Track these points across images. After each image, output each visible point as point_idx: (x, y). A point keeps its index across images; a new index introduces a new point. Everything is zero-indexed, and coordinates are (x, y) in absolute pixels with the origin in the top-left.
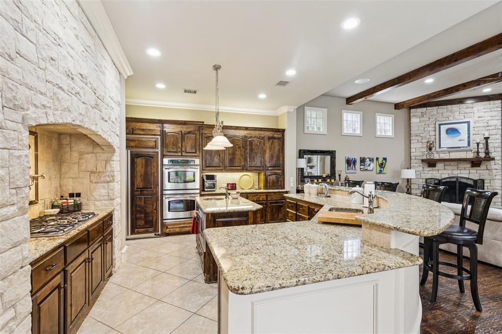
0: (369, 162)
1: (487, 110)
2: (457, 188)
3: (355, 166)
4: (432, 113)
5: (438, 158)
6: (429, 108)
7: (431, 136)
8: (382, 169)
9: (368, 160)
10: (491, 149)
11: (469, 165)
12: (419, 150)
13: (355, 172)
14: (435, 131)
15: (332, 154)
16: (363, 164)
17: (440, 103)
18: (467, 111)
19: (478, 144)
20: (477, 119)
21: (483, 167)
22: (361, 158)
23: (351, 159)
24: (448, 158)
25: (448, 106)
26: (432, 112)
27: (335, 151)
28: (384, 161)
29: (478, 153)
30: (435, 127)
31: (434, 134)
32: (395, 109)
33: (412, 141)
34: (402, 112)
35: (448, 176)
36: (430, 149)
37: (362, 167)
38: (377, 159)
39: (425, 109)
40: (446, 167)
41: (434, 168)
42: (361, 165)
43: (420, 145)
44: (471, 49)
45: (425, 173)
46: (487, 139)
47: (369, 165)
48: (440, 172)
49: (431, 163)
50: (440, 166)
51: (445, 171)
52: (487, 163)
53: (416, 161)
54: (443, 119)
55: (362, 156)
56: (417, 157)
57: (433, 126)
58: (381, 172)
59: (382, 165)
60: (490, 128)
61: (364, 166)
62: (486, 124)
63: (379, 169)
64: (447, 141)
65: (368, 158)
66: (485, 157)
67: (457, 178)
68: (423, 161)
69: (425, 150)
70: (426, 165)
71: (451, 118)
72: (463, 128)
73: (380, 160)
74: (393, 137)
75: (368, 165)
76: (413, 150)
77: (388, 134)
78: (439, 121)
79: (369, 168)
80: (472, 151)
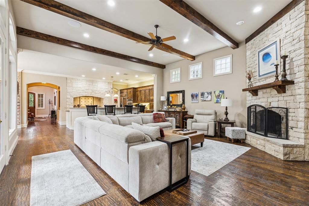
0: (207, 95)
3: (197, 98)
8: (219, 100)
9: (206, 94)
16: (202, 96)
19: (277, 66)
21: (288, 92)
23: (194, 94)
27: (184, 91)
28: (221, 94)
29: (277, 76)
31: (256, 63)
36: (249, 78)
38: (215, 92)
39: (253, 40)
47: (207, 97)
48: (261, 100)
54: (261, 46)
55: (203, 91)
58: (217, 102)
59: (219, 97)
61: (203, 98)
62: (291, 39)
63: (216, 99)
64: (264, 68)
65: (206, 92)
71: (266, 43)
72: (273, 50)
73: (217, 93)
74: (231, 73)
75: (206, 97)
77: (227, 72)
79: (207, 99)
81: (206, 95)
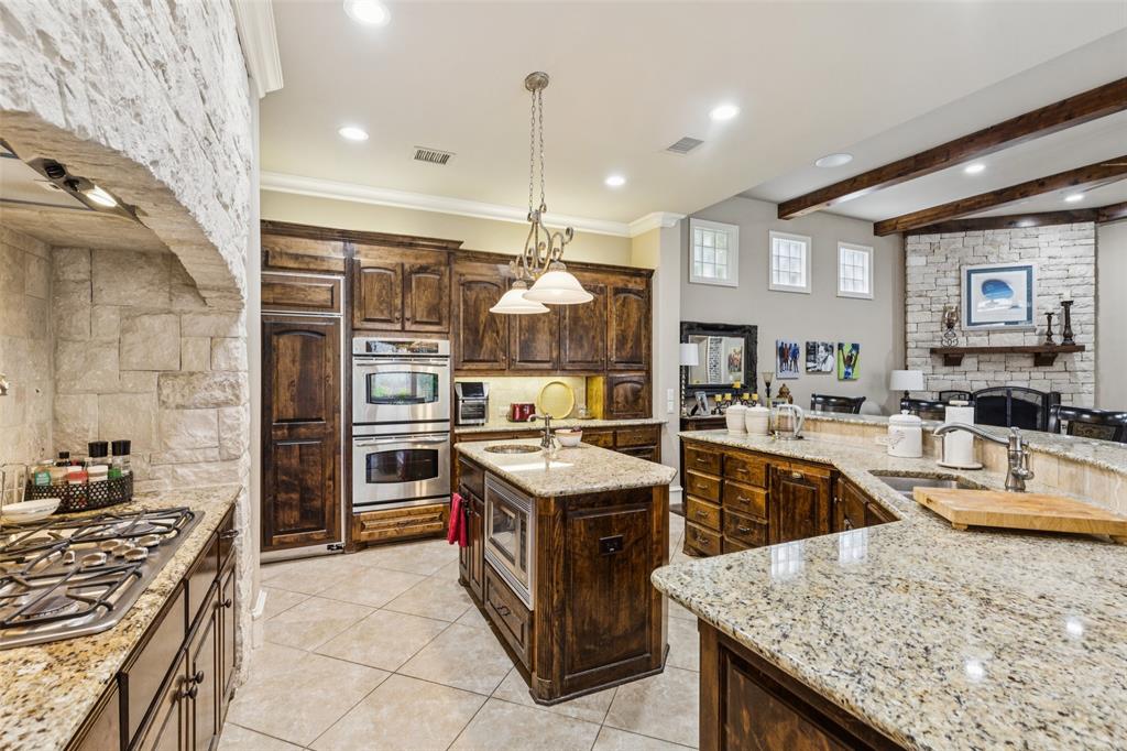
0: (824, 354)
1: (1065, 243)
2: (1009, 412)
3: (795, 362)
4: (953, 246)
5: (965, 346)
6: (947, 235)
7: (950, 295)
8: (850, 370)
9: (822, 348)
10: (1075, 329)
11: (1029, 362)
12: (924, 327)
13: (795, 375)
14: (960, 285)
15: (748, 333)
17: (969, 225)
18: (1025, 242)
19: (1050, 316)
20: (1045, 261)
21: (1058, 365)
22: (807, 343)
23: (788, 346)
24: (985, 345)
25: (987, 232)
26: (954, 243)
27: (756, 327)
28: (854, 352)
29: (1049, 334)
30: (960, 278)
31: (957, 293)
32: (876, 234)
33: (909, 308)
34: (889, 242)
35: (986, 387)
36: (950, 326)
37: (810, 364)
38: (840, 346)
39: (938, 236)
40: (982, 366)
41: (957, 368)
42: (807, 361)
43: (927, 316)
44: (1109, 92)
45: (936, 379)
46: (1067, 305)
47: (824, 361)
48: (970, 376)
49: (951, 357)
50: (969, 362)
51: (979, 374)
52: (1067, 357)
53: (917, 352)
54: (975, 260)
55: (811, 340)
56: (920, 344)
57: (954, 274)
58: (847, 377)
59: (850, 362)
60: (1072, 281)
61: (814, 361)
62: (1063, 274)
63: (843, 369)
64: (986, 309)
65: (823, 344)
66: (1063, 344)
67: (1009, 390)
68: (933, 351)
69: (937, 327)
70: (939, 362)
71: (992, 258)
72: (1017, 281)
73: (847, 349)
74: (872, 297)
75: (821, 360)
76: (911, 327)
77: (860, 291)
78: (967, 264)
79: (823, 368)
80: (1035, 330)
81: (822, 353)
